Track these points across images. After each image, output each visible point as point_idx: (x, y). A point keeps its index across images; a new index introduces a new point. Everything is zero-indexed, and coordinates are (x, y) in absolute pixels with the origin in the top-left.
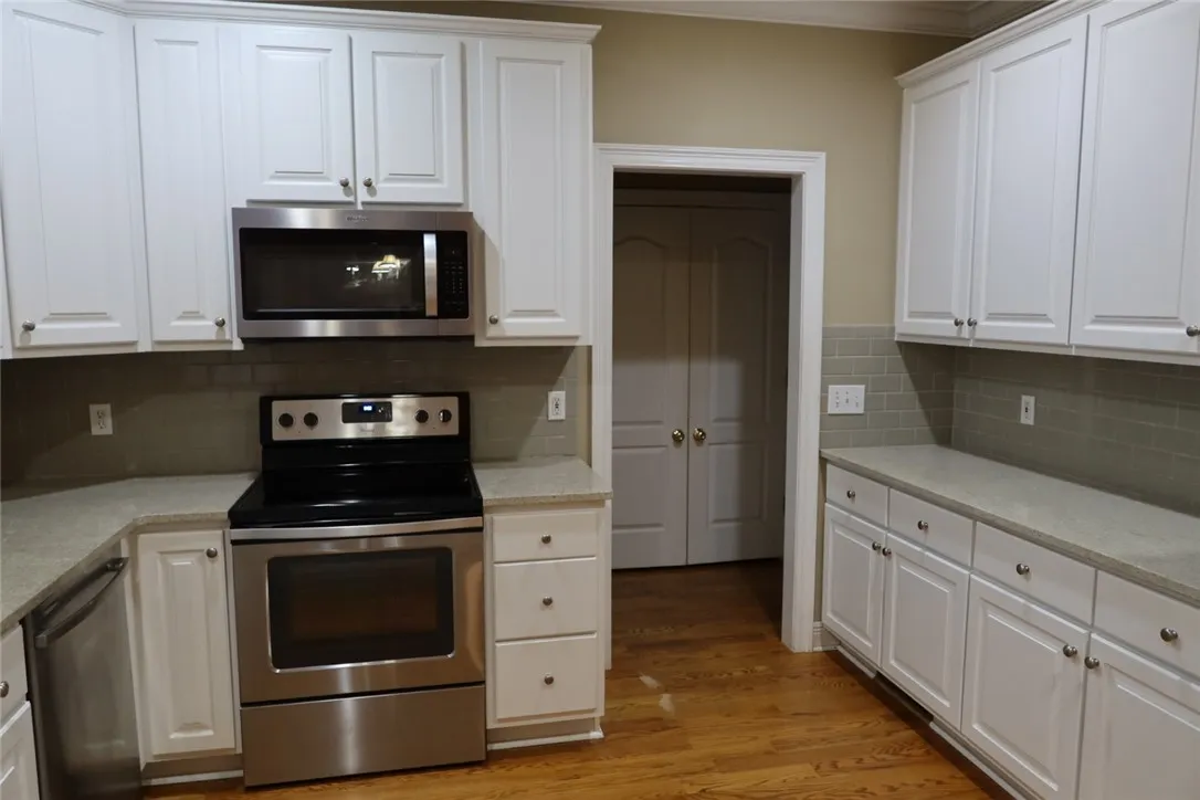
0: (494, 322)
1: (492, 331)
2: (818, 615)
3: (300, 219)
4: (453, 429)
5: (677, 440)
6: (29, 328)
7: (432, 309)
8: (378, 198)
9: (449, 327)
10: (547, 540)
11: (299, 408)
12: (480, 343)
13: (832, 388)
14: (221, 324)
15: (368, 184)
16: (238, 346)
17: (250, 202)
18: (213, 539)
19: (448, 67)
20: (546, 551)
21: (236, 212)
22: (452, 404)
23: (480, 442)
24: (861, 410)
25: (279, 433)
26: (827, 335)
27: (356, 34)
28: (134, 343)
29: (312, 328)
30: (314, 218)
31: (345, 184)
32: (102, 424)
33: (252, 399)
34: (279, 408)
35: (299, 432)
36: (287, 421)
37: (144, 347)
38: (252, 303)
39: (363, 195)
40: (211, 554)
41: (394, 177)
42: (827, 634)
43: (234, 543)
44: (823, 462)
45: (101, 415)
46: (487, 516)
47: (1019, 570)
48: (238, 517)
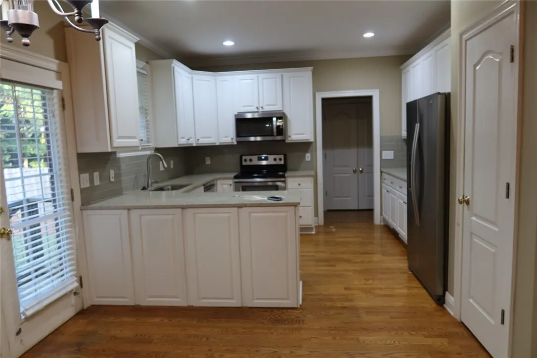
0: (290, 136)
1: (289, 139)
2: (381, 215)
3: (249, 116)
4: (282, 162)
5: (355, 172)
6: (198, 140)
7: (275, 134)
8: (264, 110)
9: (279, 138)
10: (299, 184)
11: (248, 158)
12: (287, 141)
13: (384, 152)
14: (232, 139)
15: (262, 107)
16: (235, 143)
17: (238, 113)
18: (231, 182)
19: (279, 80)
20: (299, 187)
21: (236, 115)
22: (282, 157)
23: (289, 166)
24: (392, 158)
25: (244, 163)
26: (381, 137)
27: (259, 75)
28: (215, 143)
29: (252, 139)
30: (253, 115)
31: (257, 108)
32: (208, 162)
33: (238, 156)
34: (244, 158)
35: (248, 163)
36: (246, 160)
37: (217, 144)
38: (239, 133)
39: (261, 110)
40: (231, 185)
41: (267, 105)
42: (384, 220)
43: (235, 182)
44: (381, 172)
45: (208, 159)
46: (286, 179)
47: (400, 187)
48: (236, 177)
